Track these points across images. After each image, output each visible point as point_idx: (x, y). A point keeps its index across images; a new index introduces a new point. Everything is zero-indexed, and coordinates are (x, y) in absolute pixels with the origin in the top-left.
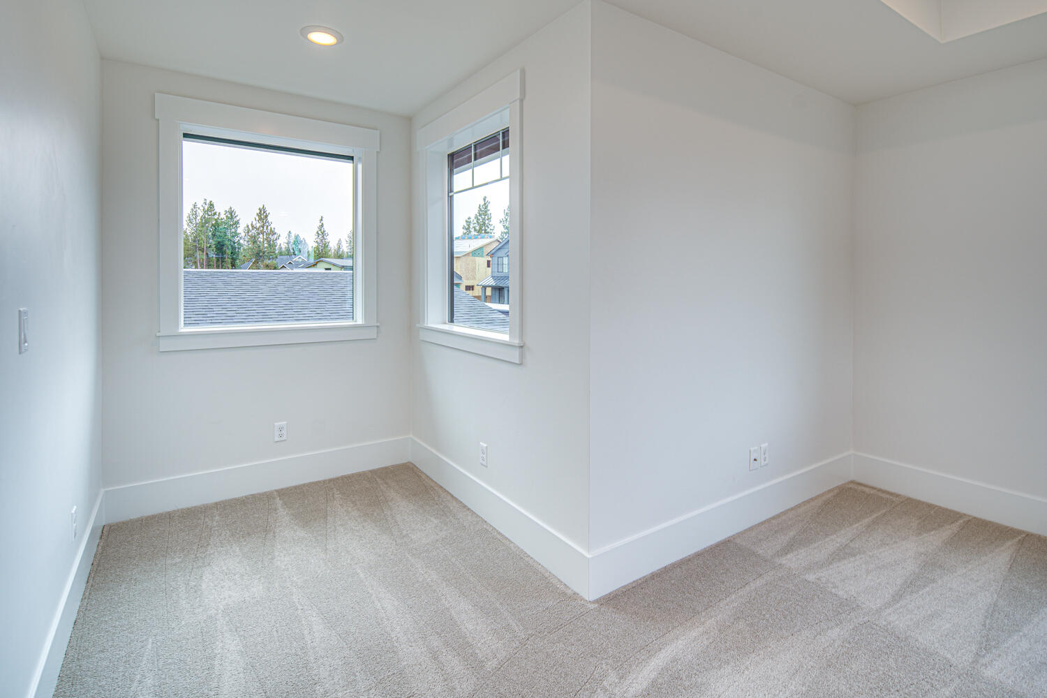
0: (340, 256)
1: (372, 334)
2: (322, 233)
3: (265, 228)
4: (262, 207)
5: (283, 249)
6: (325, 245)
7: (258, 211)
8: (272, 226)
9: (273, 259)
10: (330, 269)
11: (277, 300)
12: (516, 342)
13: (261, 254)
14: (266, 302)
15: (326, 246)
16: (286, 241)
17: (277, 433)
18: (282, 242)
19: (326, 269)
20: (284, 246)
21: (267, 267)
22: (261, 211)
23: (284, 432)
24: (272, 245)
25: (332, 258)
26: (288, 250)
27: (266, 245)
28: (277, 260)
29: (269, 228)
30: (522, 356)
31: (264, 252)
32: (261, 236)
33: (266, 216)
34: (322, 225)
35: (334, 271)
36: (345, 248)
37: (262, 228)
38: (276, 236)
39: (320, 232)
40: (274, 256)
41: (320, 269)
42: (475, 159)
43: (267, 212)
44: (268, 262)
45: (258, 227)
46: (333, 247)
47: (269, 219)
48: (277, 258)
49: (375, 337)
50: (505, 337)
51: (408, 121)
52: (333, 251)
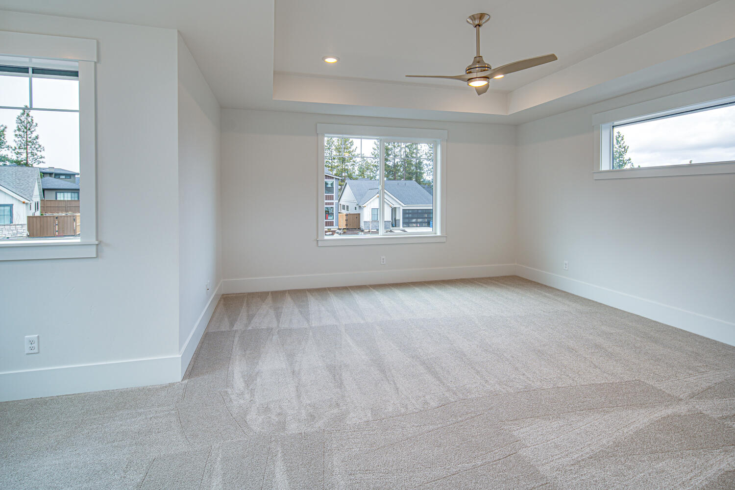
30: (98, 251)
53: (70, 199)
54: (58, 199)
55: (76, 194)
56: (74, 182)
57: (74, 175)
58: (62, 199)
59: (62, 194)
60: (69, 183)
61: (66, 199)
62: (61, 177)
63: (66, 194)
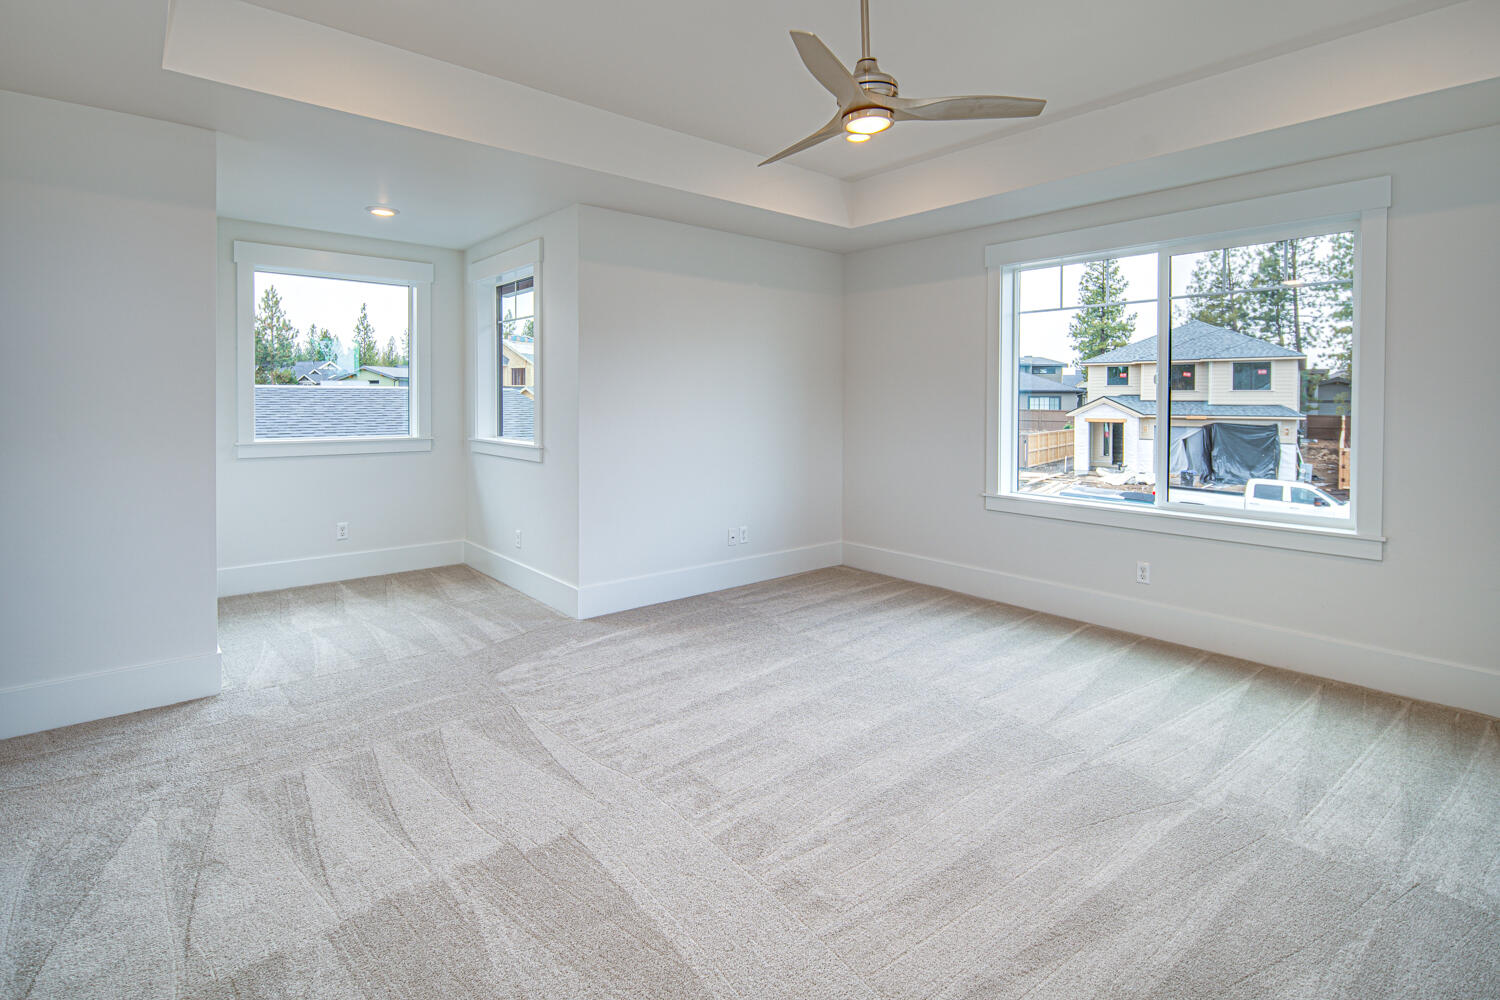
0: (392, 363)
1: (427, 446)
2: (364, 328)
3: (275, 319)
4: (269, 289)
5: (303, 352)
6: (369, 345)
7: (264, 295)
8: (287, 317)
9: (288, 365)
10: (377, 382)
11: (315, 422)
12: (537, 445)
13: (269, 359)
14: (301, 425)
15: (370, 347)
16: (308, 340)
17: (339, 532)
18: (301, 343)
19: (372, 382)
20: (304, 347)
21: (280, 379)
22: (268, 294)
23: (346, 531)
24: (285, 345)
25: (380, 365)
26: (310, 353)
27: (276, 346)
28: (294, 368)
29: (281, 320)
30: (542, 457)
31: (273, 357)
32: (269, 331)
33: (277, 303)
34: (365, 316)
35: (384, 385)
36: (400, 351)
37: (269, 321)
38: (291, 332)
39: (361, 327)
40: (290, 362)
41: (363, 383)
42: (518, 289)
43: (279, 297)
44: (279, 371)
45: (263, 318)
46: (381, 350)
47: (281, 306)
48: (293, 364)
49: (429, 449)
50: (532, 443)
51: (462, 253)
52: (381, 355)
53: (1047, 408)
54: (1032, 408)
55: (1057, 400)
56: (1059, 380)
57: (1060, 366)
58: (1037, 408)
59: (1037, 399)
60: (1048, 381)
61: (1042, 408)
62: (1044, 371)
63: (1041, 399)
